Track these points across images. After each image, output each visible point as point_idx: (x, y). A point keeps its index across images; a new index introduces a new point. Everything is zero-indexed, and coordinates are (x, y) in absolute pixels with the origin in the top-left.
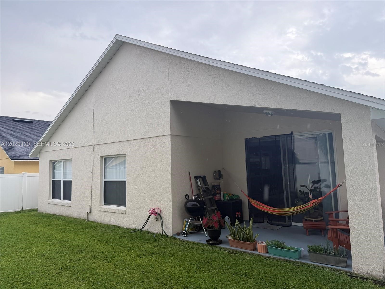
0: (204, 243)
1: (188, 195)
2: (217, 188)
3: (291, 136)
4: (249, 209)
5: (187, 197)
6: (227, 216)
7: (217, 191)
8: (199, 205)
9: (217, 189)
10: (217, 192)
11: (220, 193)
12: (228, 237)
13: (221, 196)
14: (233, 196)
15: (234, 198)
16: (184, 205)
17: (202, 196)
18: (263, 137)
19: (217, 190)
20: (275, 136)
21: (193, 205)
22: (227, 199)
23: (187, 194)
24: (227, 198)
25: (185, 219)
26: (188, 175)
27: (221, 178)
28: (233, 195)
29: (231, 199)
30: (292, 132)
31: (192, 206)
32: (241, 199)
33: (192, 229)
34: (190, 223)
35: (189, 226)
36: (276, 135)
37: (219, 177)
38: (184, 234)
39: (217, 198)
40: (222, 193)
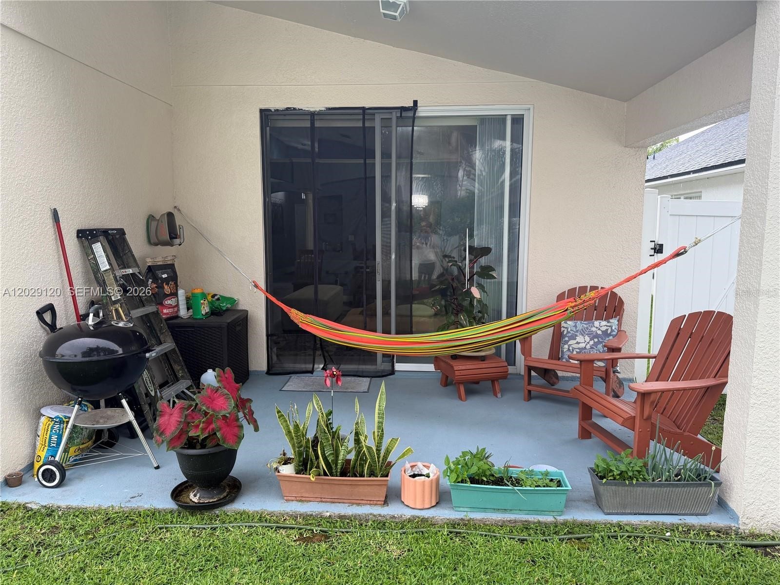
0: (160, 506)
1: (50, 308)
2: (165, 276)
3: (410, 114)
4: (268, 336)
5: (48, 317)
6: (210, 371)
7: (166, 287)
8: (120, 351)
9: (166, 281)
10: (167, 289)
11: (175, 294)
12: (277, 469)
13: (180, 303)
14: (218, 299)
15: (225, 305)
16: (41, 355)
17: (117, 311)
18: (323, 109)
19: (167, 284)
20: (363, 109)
21: (90, 351)
22: (203, 312)
23: (48, 303)
24: (205, 309)
25: (43, 411)
26: (50, 222)
27: (177, 241)
28: (216, 297)
29: (215, 312)
30: (415, 102)
31: (87, 359)
32: (242, 306)
33: (81, 447)
34: (74, 426)
35: (70, 438)
36: (367, 106)
37: (172, 238)
38: (48, 476)
39: (165, 311)
40: (181, 292)
